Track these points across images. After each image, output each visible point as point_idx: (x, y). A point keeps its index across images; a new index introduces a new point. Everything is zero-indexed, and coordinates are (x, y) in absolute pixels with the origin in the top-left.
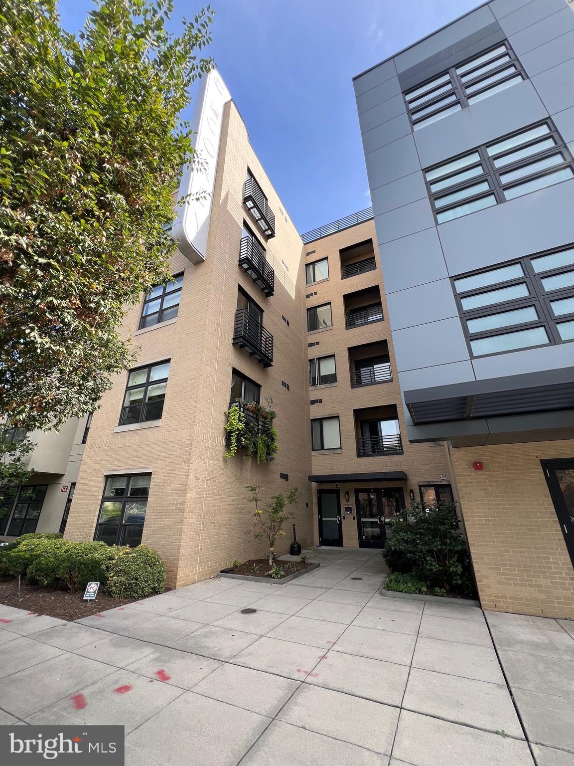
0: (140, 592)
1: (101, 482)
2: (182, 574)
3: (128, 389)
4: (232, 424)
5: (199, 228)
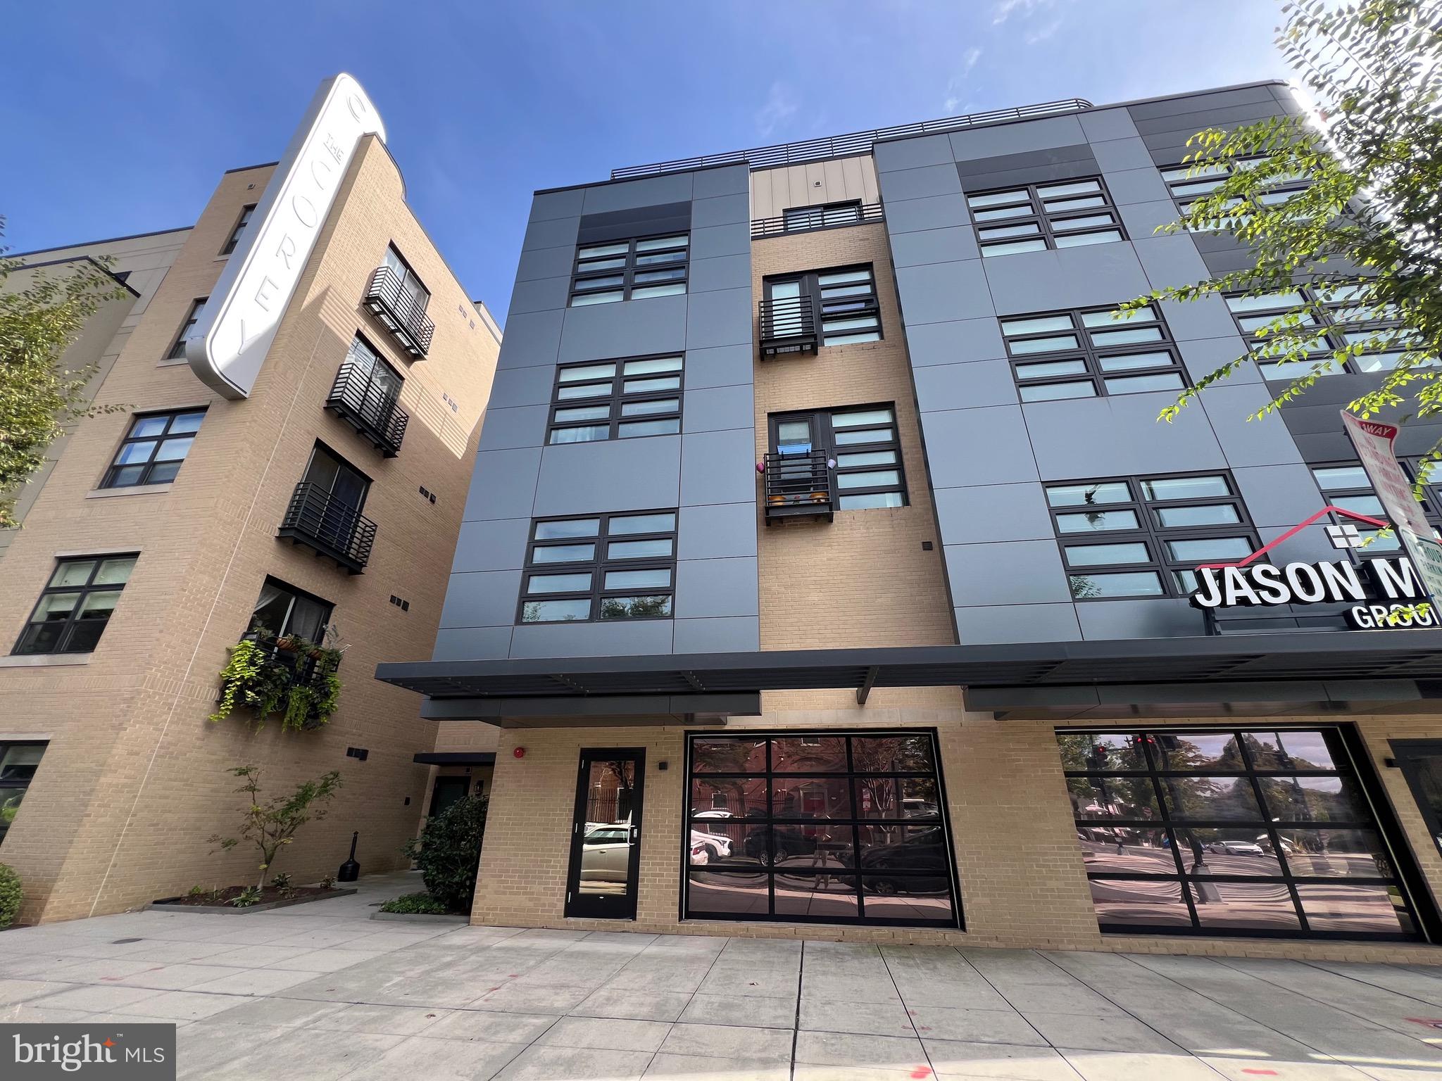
3: (48, 591)
4: (233, 670)
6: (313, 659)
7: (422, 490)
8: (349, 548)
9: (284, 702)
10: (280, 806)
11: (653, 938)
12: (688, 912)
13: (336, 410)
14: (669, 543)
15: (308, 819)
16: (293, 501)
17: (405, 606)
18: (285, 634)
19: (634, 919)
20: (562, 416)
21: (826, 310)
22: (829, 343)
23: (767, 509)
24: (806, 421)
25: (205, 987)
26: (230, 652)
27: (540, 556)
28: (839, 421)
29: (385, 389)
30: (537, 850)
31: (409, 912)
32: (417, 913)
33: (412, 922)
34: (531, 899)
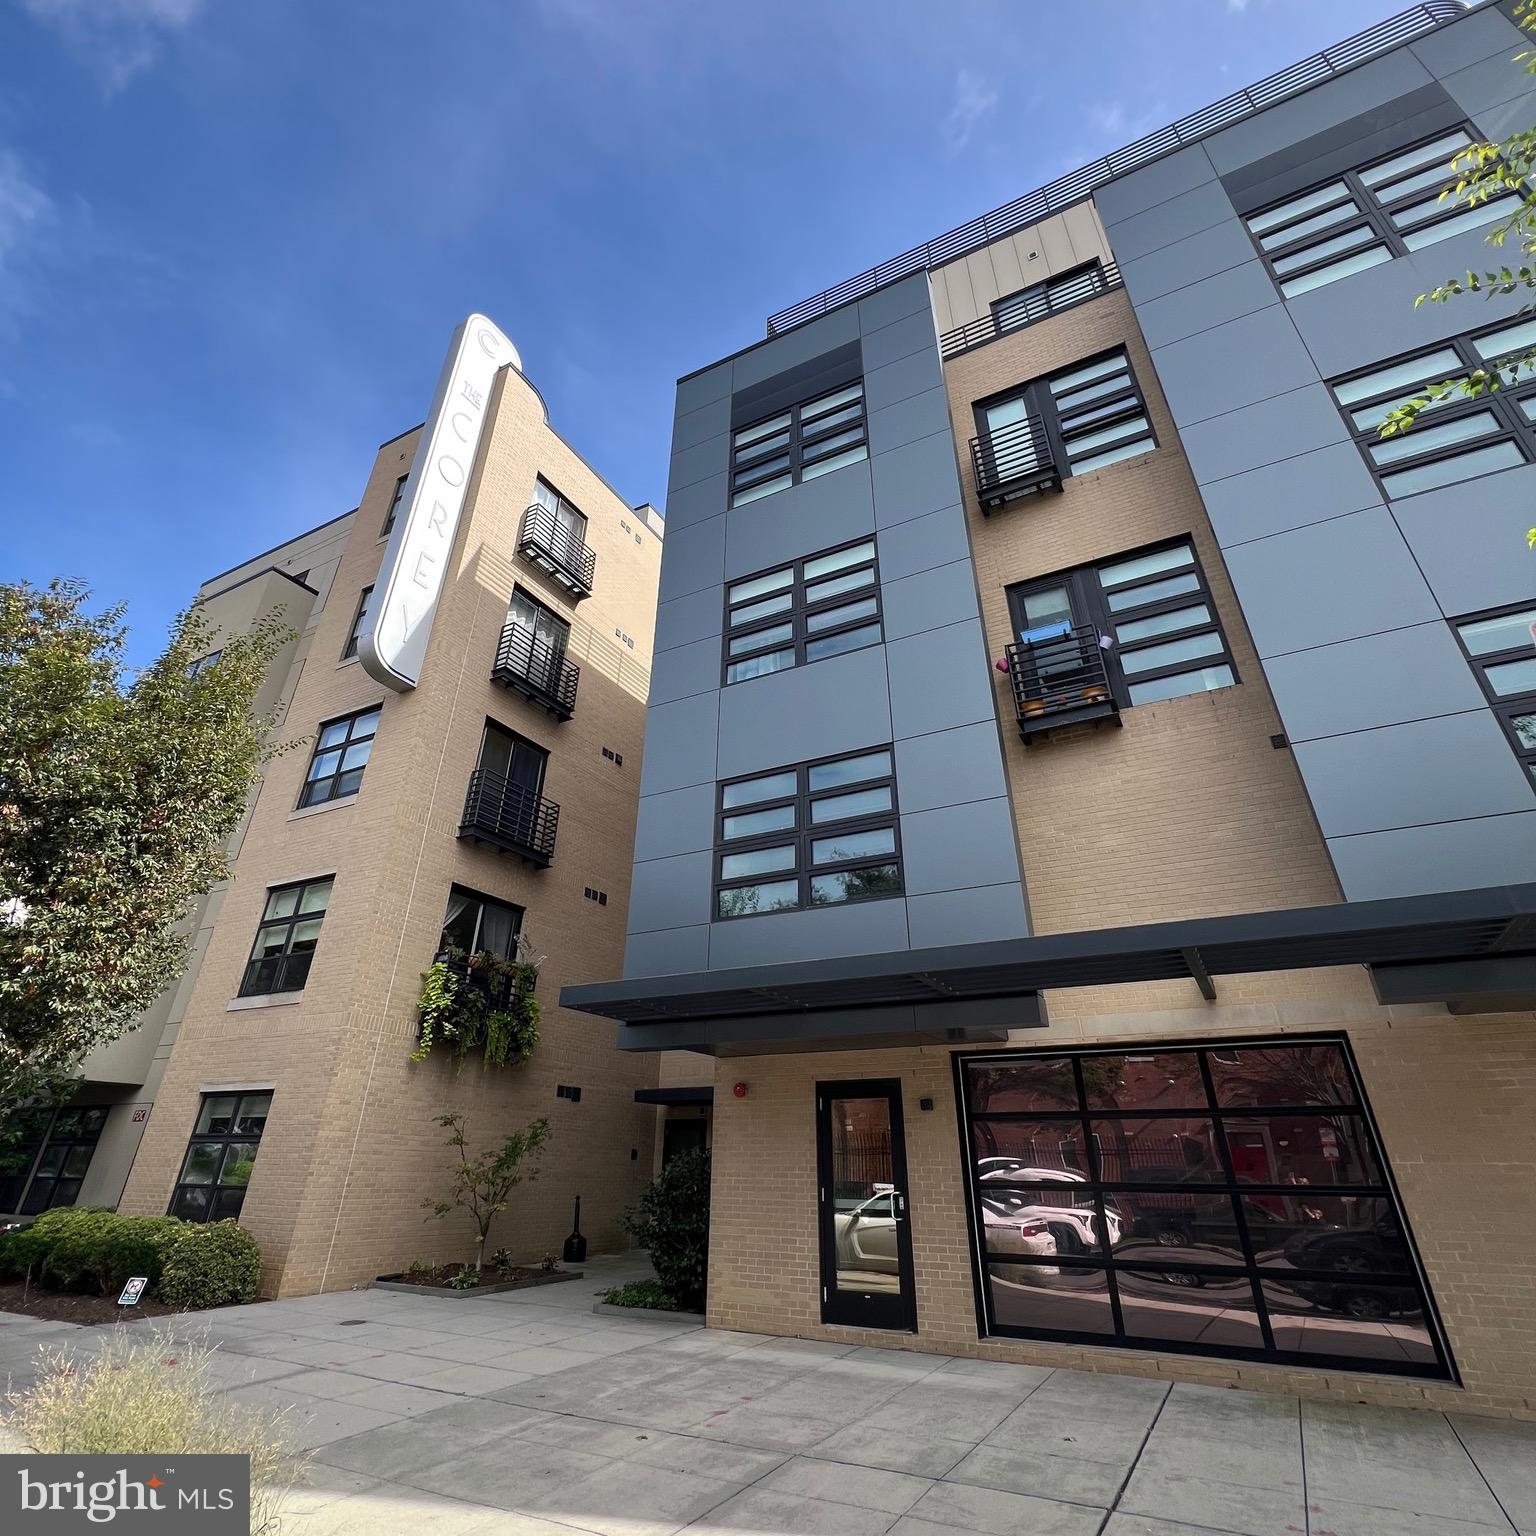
0: (208, 1297)
1: (195, 1101)
2: (291, 1274)
3: (265, 925)
4: (429, 999)
5: (409, 634)
6: (509, 979)
7: (606, 752)
8: (533, 839)
9: (482, 1033)
10: (490, 1163)
11: (943, 1360)
12: (994, 1322)
13: (502, 680)
15: (520, 1179)
17: (603, 900)
18: (476, 952)
19: (915, 1331)
20: (738, 647)
21: (1067, 425)
22: (1078, 470)
23: (1022, 722)
24: (1061, 587)
26: (424, 977)
27: (733, 829)
28: (1110, 578)
30: (777, 1225)
31: (635, 1305)
32: (645, 1307)
33: (640, 1319)
34: (777, 1295)
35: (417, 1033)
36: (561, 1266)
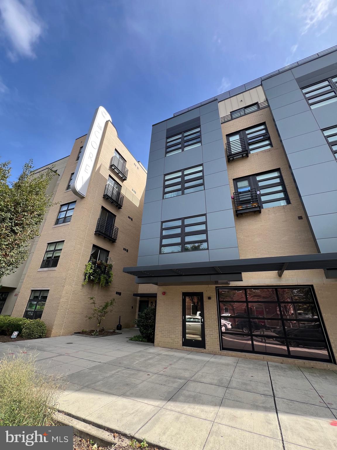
0: (34, 336)
1: (30, 292)
2: (54, 332)
3: (47, 252)
4: (87, 270)
5: (83, 184)
6: (106, 267)
7: (129, 217)
8: (112, 236)
9: (99, 279)
10: (101, 308)
11: (212, 355)
12: (223, 348)
13: (106, 197)
14: (204, 225)
15: (108, 312)
16: (97, 223)
17: (127, 251)
18: (98, 260)
19: (205, 349)
20: (167, 190)
21: (250, 141)
22: (252, 152)
23: (236, 211)
24: (247, 180)
25: (88, 358)
26: (86, 265)
27: (165, 233)
28: (259, 178)
29: (117, 190)
30: (172, 324)
31: (137, 341)
32: (139, 341)
33: (138, 344)
34: (172, 340)
35: (84, 278)
36: (117, 331)
